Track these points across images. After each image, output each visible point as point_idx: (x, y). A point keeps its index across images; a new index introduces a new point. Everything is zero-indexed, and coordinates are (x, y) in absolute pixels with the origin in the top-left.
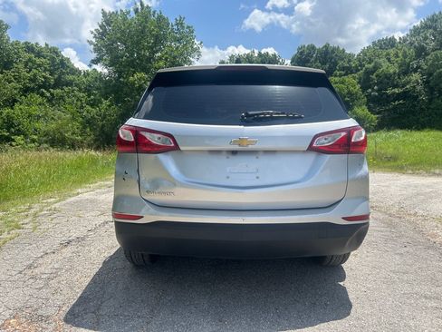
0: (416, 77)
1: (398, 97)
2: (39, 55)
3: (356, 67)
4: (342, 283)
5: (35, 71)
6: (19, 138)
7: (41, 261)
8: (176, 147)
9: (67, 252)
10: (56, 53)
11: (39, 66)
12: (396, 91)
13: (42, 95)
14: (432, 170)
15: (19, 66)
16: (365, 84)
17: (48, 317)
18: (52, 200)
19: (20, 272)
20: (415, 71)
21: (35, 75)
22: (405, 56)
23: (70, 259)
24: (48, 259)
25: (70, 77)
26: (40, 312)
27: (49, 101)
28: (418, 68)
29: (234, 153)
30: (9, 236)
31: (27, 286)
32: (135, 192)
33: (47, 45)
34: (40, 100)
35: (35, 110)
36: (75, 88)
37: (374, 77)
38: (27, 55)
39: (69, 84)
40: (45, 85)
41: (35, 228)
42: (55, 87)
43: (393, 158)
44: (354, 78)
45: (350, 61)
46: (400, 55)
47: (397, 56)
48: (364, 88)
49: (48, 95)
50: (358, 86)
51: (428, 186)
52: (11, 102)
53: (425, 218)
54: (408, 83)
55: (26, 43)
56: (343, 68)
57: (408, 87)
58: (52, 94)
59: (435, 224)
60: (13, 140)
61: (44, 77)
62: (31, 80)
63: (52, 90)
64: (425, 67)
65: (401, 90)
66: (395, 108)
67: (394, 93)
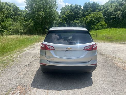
0: (119, 12)
1: (114, 18)
2: (10, 6)
3: (102, 9)
4: (91, 77)
5: (9, 11)
6: (6, 31)
7: (21, 71)
8: (54, 49)
9: (26, 69)
10: (15, 5)
11: (10, 10)
12: (113, 16)
13: (11, 18)
14: (121, 42)
15: (5, 10)
16: (104, 14)
17: (26, 86)
18: (19, 52)
19: (17, 74)
20: (119, 11)
21: (9, 12)
22: (116, 6)
23: (28, 71)
24: (23, 71)
25: (19, 13)
26: (24, 85)
27: (14, 20)
28: (120, 9)
29: (67, 51)
30: (11, 64)
31: (20, 78)
32: (45, 58)
33: (12, 3)
34: (11, 20)
35: (10, 23)
36: (21, 16)
37: (107, 13)
38: (6, 6)
39: (19, 15)
40: (12, 15)
41: (17, 62)
42: (15, 15)
43: (111, 38)
44: (101, 12)
45: (101, 7)
46: (115, 5)
47: (114, 6)
48: (104, 16)
49: (13, 18)
50: (102, 15)
51: (118, 48)
52: (3, 21)
53: (115, 58)
54: (117, 14)
55: (6, 2)
56: (98, 9)
57: (117, 15)
58: (14, 18)
59: (117, 60)
60: (4, 31)
61: (12, 13)
62: (8, 14)
63: (14, 17)
64: (122, 9)
65: (115, 16)
66: (113, 22)
67: (113, 17)
